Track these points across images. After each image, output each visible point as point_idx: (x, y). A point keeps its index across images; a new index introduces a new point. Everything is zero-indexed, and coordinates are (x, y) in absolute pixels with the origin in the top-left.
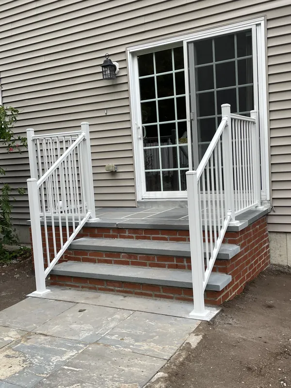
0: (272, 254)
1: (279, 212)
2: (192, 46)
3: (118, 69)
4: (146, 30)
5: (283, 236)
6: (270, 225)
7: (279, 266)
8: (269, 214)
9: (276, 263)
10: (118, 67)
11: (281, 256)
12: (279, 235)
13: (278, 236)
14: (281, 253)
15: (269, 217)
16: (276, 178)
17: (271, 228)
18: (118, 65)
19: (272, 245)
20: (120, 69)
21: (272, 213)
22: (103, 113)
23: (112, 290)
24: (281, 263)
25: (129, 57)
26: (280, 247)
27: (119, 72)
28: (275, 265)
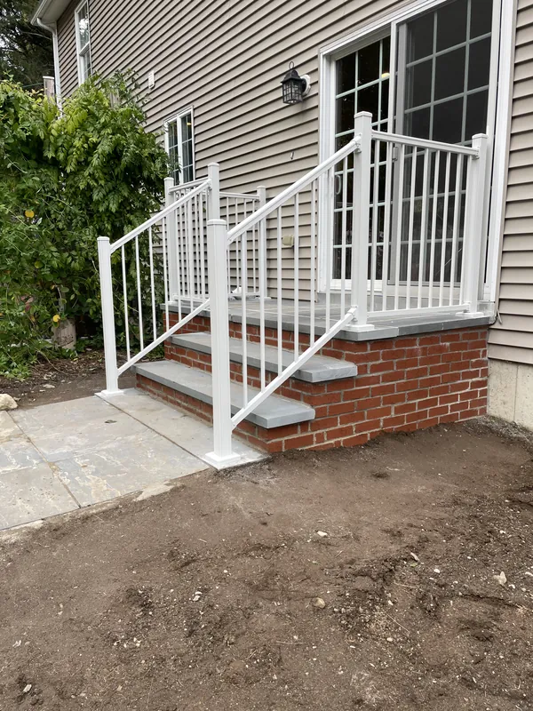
0: (491, 397)
1: (508, 324)
2: (404, 29)
3: (308, 86)
4: (346, 13)
5: (512, 368)
6: (491, 347)
7: (500, 420)
8: (492, 327)
9: (496, 415)
10: (308, 83)
11: (504, 403)
12: (505, 366)
13: (505, 369)
14: (505, 399)
15: (492, 333)
16: (510, 261)
17: (492, 353)
18: (309, 80)
19: (493, 382)
20: (311, 85)
21: (497, 326)
22: (287, 158)
23: (179, 404)
24: (504, 416)
25: (322, 63)
26: (506, 387)
27: (310, 90)
28: (494, 417)
